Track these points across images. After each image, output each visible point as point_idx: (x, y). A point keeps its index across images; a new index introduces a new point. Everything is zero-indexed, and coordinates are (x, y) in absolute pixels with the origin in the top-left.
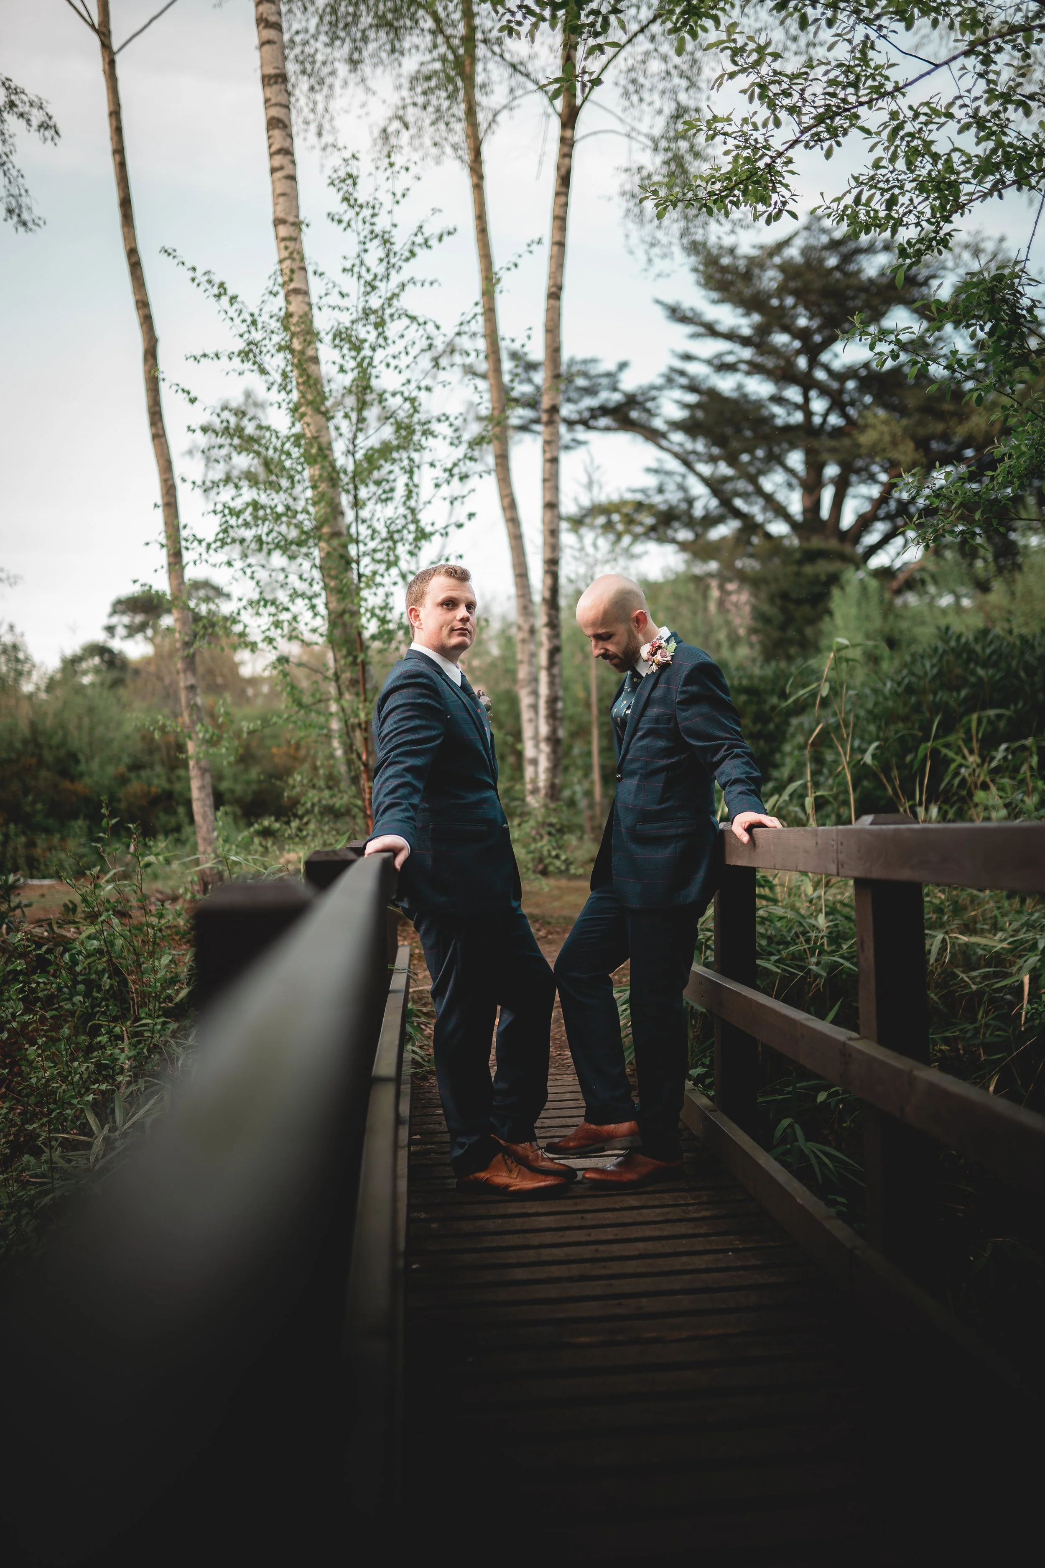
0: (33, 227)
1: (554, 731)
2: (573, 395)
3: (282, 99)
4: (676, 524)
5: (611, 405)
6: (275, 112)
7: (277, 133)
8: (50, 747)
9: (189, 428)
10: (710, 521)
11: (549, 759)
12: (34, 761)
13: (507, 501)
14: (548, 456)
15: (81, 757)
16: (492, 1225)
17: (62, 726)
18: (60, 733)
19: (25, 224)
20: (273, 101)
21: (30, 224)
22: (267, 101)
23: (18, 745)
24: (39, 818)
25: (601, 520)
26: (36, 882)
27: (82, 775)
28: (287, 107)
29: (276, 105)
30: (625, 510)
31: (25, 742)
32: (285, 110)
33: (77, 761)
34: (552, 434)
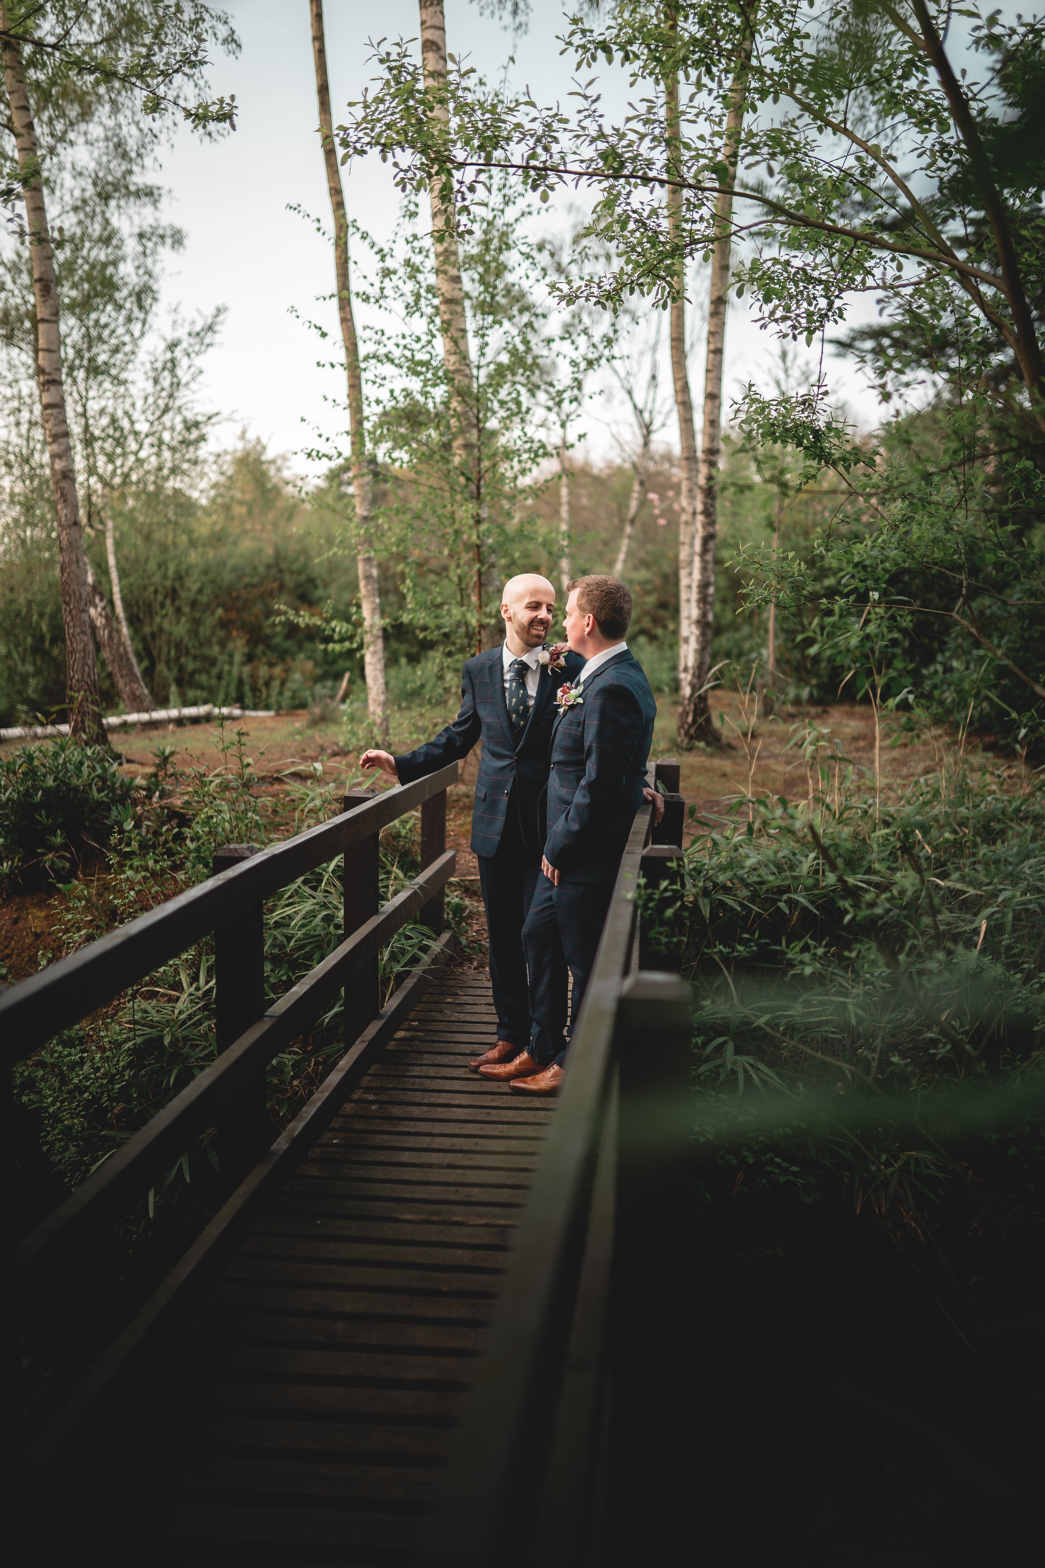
0: (219, 138)
1: (704, 615)
2: (848, 210)
3: (436, 21)
4: (950, 351)
5: (888, 220)
6: (430, 34)
7: (430, 55)
8: (292, 572)
9: (318, 364)
10: (988, 347)
11: (697, 641)
12: (275, 585)
13: (680, 384)
14: (712, 347)
15: (319, 582)
16: (416, 1111)
17: (304, 551)
18: (302, 558)
19: (210, 134)
20: (428, 24)
21: (214, 135)
22: (423, 23)
23: (261, 570)
24: (278, 640)
25: (869, 344)
26: (253, 713)
27: (320, 599)
28: (442, 29)
29: (430, 27)
30: (896, 334)
31: (269, 567)
32: (438, 33)
33: (316, 587)
34: (717, 325)
